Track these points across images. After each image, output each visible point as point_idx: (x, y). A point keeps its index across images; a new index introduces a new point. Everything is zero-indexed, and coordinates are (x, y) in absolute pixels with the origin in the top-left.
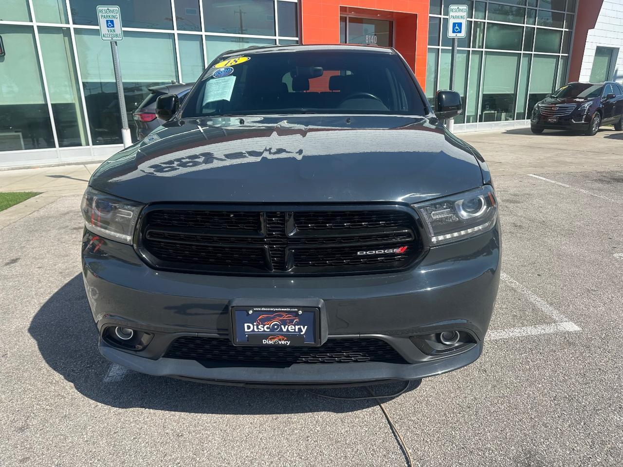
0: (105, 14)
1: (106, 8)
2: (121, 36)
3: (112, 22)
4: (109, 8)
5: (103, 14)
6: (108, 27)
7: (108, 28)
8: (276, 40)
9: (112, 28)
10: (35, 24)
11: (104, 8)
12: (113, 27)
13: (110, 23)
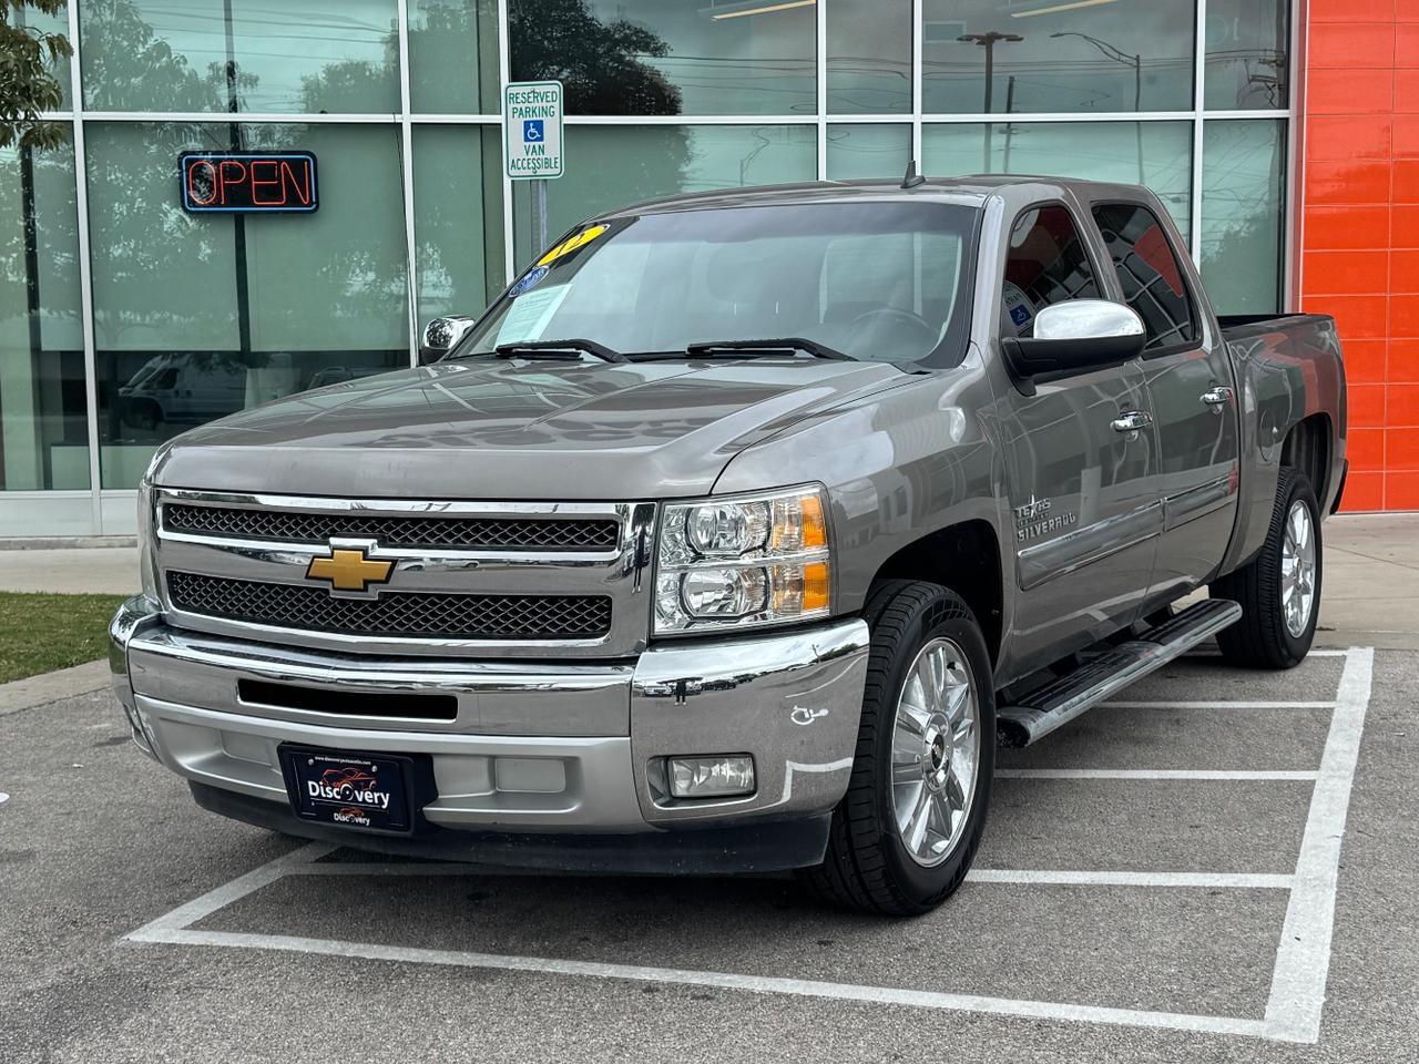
0: (524, 106)
1: (529, 89)
2: (558, 165)
3: (539, 125)
4: (537, 89)
5: (518, 106)
6: (527, 139)
7: (527, 144)
8: (1193, 121)
9: (537, 144)
10: (407, 119)
11: (521, 90)
12: (541, 139)
13: (532, 130)
